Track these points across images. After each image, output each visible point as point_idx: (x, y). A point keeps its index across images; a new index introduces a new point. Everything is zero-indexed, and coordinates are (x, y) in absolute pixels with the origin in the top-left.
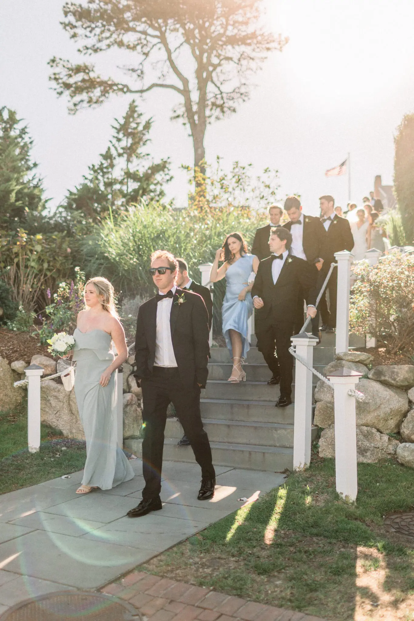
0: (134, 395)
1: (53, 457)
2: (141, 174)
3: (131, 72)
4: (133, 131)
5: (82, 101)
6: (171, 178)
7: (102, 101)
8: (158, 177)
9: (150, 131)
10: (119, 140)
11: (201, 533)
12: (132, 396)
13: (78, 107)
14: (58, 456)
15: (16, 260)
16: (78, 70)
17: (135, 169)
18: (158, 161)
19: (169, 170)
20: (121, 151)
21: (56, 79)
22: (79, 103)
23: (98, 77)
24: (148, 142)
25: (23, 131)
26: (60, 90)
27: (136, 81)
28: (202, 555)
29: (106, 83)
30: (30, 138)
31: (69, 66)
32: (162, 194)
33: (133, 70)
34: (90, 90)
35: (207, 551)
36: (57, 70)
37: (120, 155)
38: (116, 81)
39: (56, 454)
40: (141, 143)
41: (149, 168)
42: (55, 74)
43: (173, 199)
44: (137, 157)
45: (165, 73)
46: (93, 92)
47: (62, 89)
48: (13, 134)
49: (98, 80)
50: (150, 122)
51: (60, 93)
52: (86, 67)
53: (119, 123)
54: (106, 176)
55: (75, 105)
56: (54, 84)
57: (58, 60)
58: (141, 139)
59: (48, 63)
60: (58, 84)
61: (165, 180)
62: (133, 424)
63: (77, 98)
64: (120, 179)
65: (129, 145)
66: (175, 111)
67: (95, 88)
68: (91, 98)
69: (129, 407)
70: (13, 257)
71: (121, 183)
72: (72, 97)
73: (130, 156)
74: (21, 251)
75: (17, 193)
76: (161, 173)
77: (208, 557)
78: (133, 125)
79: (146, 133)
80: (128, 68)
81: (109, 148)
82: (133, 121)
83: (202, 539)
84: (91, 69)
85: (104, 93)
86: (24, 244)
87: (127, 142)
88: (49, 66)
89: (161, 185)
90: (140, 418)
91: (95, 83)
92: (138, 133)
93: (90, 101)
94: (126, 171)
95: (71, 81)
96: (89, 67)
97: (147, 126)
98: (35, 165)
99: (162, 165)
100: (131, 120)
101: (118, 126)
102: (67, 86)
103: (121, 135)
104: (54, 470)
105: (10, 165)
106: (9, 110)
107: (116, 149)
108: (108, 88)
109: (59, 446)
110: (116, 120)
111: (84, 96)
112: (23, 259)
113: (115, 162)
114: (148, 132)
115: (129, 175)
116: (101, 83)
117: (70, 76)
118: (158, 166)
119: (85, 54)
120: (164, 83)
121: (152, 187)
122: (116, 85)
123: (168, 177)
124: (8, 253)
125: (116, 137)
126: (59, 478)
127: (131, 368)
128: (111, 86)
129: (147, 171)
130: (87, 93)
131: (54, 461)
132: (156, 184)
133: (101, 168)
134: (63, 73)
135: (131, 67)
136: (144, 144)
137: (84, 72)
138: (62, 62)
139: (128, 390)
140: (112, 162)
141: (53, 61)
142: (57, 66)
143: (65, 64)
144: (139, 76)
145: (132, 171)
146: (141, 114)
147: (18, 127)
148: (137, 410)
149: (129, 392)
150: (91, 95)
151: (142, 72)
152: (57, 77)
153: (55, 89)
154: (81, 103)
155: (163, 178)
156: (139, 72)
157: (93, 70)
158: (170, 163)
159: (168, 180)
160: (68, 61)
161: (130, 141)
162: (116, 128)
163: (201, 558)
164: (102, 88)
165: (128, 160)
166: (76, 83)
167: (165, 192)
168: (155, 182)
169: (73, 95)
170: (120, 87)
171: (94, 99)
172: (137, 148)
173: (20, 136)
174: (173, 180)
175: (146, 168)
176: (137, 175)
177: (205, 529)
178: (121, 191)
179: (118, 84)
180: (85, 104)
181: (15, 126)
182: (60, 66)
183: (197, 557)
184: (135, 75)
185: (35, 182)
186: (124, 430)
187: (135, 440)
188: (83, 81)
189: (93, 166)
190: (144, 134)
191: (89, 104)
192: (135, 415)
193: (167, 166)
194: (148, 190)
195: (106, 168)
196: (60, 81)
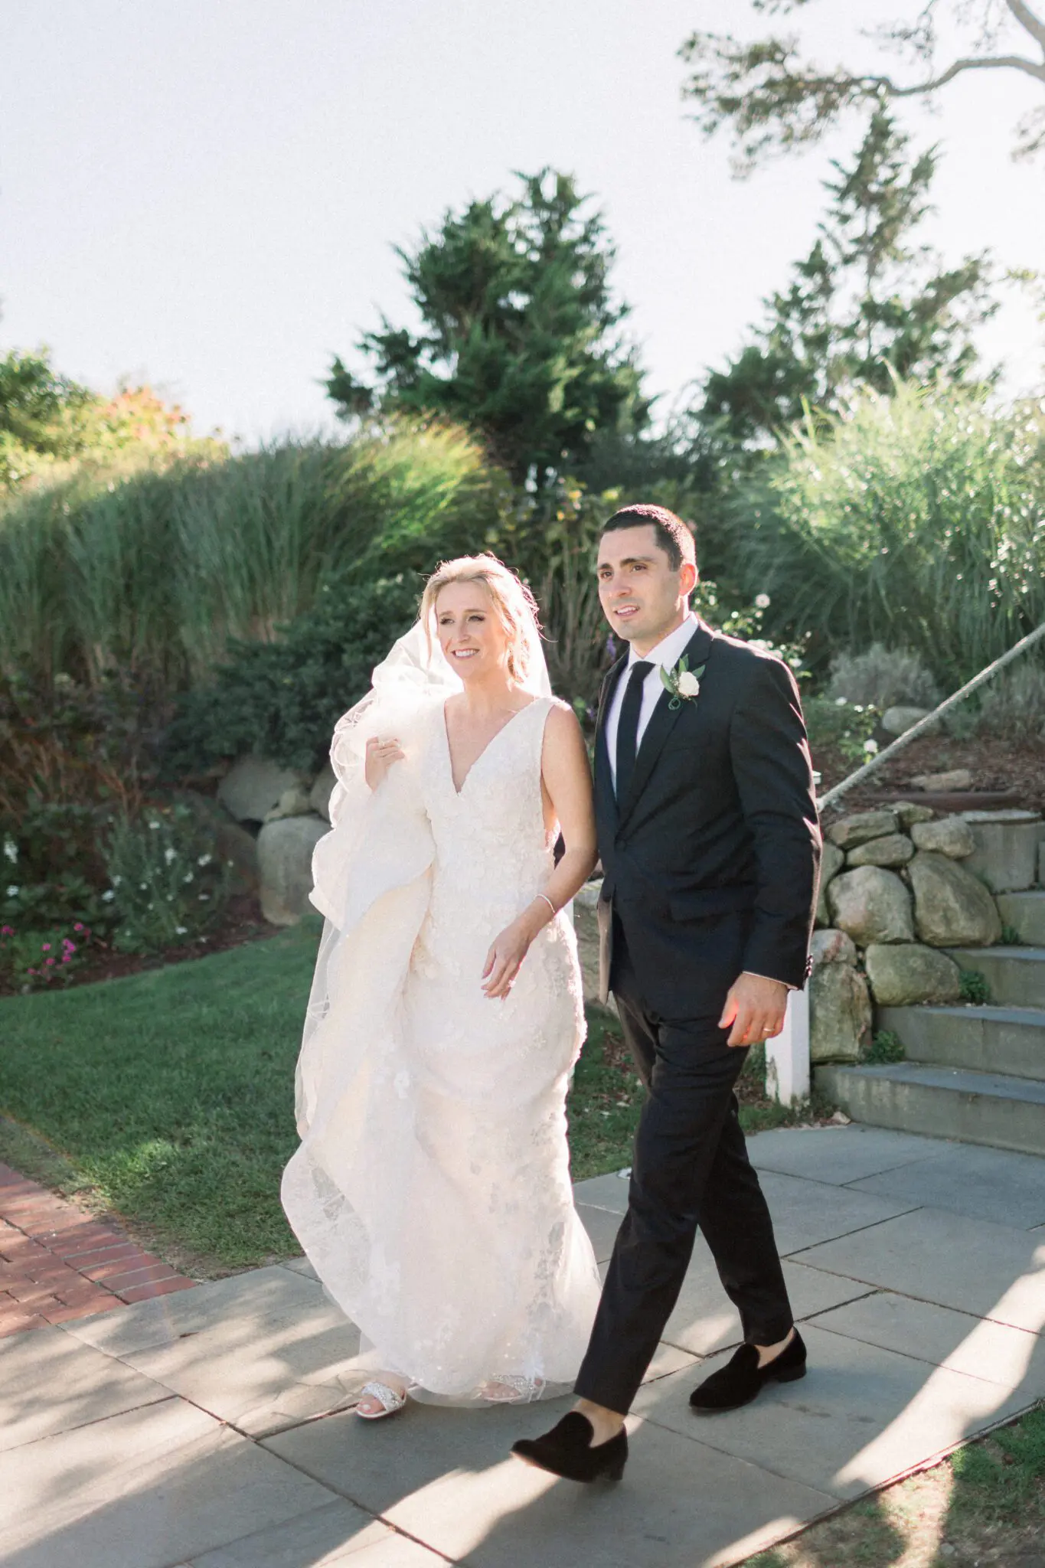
0: (845, 937)
1: (610, 1107)
2: (906, 303)
3: (897, 40)
4: (882, 190)
5: (768, 139)
6: (994, 308)
7: (819, 134)
8: (958, 307)
9: (932, 181)
10: (845, 219)
11: (999, 1435)
12: (839, 939)
13: (758, 157)
14: (621, 1104)
15: (554, 562)
16: (756, 57)
17: (891, 292)
18: (954, 264)
19: (987, 284)
20: (851, 249)
21: (699, 92)
22: (761, 143)
23: (810, 70)
24: (927, 214)
25: (593, 225)
26: (707, 120)
27: (912, 63)
28: (989, 1530)
29: (830, 80)
30: (609, 241)
31: (733, 51)
32: (968, 353)
33: (906, 35)
34: (787, 106)
35: (1012, 1515)
36: (701, 67)
37: (848, 260)
38: (856, 73)
39: (620, 1098)
40: (907, 219)
41: (929, 285)
42: (696, 78)
43: (1001, 365)
44: (895, 258)
45: (990, 28)
46: (796, 112)
47: (713, 117)
48: (566, 235)
49: (810, 77)
50: (932, 156)
51: (710, 128)
52: (775, 48)
53: (842, 171)
54: (812, 319)
55: (750, 151)
56: (694, 105)
57: (702, 40)
58: (905, 209)
59: (679, 53)
60: (705, 102)
61: (978, 315)
62: (840, 1022)
63: (756, 132)
64: (847, 322)
65: (872, 230)
66: (1024, 132)
67: (799, 98)
68: (790, 127)
69: (827, 972)
70: (548, 551)
71: (849, 333)
72: (741, 132)
73: (874, 259)
74: (566, 535)
75: (567, 389)
76: (965, 294)
77: (1011, 1539)
78: (884, 173)
79: (922, 189)
80: (889, 31)
81: (818, 245)
82: (882, 163)
83: (999, 1461)
84: (787, 49)
85: (826, 108)
86: (575, 517)
87: (865, 221)
88: (680, 60)
89: (966, 331)
90: (862, 1002)
91: (801, 85)
92: (896, 192)
93: (788, 138)
94: (866, 299)
95: (739, 90)
96: (782, 46)
97: (923, 171)
98: (624, 310)
99: (967, 274)
100: (877, 158)
101: (842, 183)
102: (729, 105)
103: (849, 206)
104: (602, 1146)
105: (554, 314)
106: (557, 174)
107: (837, 244)
108: (835, 95)
109: (628, 1076)
110: (836, 163)
111: (773, 125)
112: (572, 557)
113: (835, 279)
114: (926, 185)
115: (871, 311)
116: (818, 85)
117: (736, 76)
118: (956, 276)
119: (773, 10)
120: (990, 55)
121: (938, 337)
122: (856, 82)
123: (984, 305)
124: (535, 543)
125: (837, 213)
126: (612, 1175)
127: (840, 854)
128: (843, 88)
129: (922, 292)
130: (781, 116)
131: (610, 1118)
132: (951, 329)
133: (796, 302)
134: (715, 71)
135: (899, 27)
136: (914, 220)
137: (772, 59)
138: (713, 44)
139: (827, 922)
140: (826, 280)
141: (692, 44)
142: (701, 56)
143: (722, 46)
144: (920, 47)
145: (879, 299)
146: (905, 140)
147: (579, 216)
148: (852, 979)
149: (832, 926)
150: (791, 118)
151: (928, 38)
152: (702, 84)
153: (698, 119)
154: (766, 145)
155: (971, 312)
156: (921, 35)
157: (794, 53)
158: (990, 264)
159: (985, 314)
160: (729, 38)
161: (875, 219)
162: (836, 188)
163: (986, 1543)
164: (820, 97)
165: (871, 272)
166: (751, 94)
167: (979, 349)
168: (948, 324)
169: (744, 126)
170: (868, 84)
171: (799, 128)
172: (894, 233)
173: (585, 239)
174: (999, 313)
175: (922, 284)
176: (895, 307)
177: (1014, 1423)
178: (851, 358)
179: (862, 79)
180: (774, 148)
181: (573, 214)
182: (710, 54)
183: (972, 1535)
184: (909, 47)
185: (622, 355)
186: (811, 1037)
187: (846, 1068)
188: (771, 84)
189: (777, 297)
190: (913, 194)
191: (784, 146)
192: (846, 995)
193: (982, 273)
194: (924, 344)
195: (810, 297)
196: (711, 94)
